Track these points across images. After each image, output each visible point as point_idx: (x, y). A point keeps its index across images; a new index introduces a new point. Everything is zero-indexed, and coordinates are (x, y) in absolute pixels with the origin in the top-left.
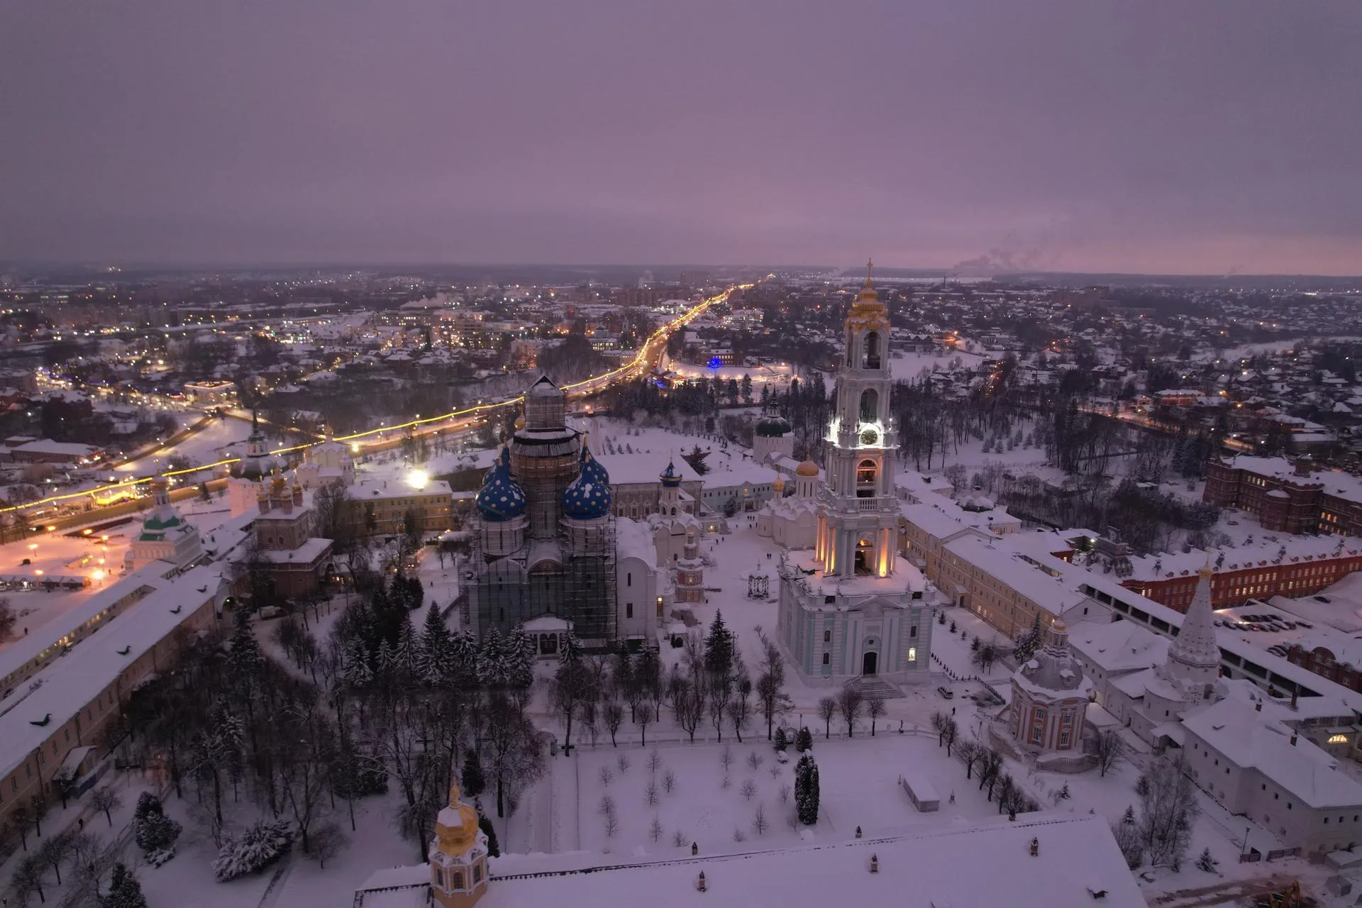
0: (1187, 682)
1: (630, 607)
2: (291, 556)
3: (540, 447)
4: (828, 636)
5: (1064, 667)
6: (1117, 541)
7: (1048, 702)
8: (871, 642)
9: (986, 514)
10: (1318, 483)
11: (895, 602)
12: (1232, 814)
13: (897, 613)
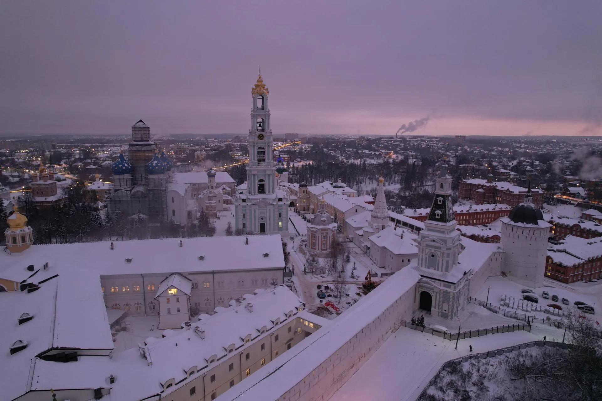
0: (375, 225)
1: (174, 211)
2: (46, 199)
3: (138, 147)
4: (244, 216)
5: (323, 217)
6: (397, 200)
7: (315, 230)
8: (262, 219)
9: (343, 189)
10: (495, 185)
11: (271, 202)
12: (379, 267)
13: (272, 206)
